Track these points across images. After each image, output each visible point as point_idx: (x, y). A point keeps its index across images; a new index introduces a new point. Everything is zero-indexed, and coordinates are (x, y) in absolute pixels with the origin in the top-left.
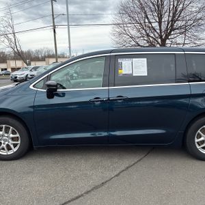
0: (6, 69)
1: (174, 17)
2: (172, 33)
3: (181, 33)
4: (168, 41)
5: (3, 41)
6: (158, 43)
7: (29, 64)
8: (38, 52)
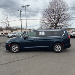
0: (3, 33)
1: (59, 17)
2: (59, 22)
3: (61, 22)
4: (57, 25)
5: (4, 25)
6: (54, 25)
7: (13, 32)
8: (14, 27)
